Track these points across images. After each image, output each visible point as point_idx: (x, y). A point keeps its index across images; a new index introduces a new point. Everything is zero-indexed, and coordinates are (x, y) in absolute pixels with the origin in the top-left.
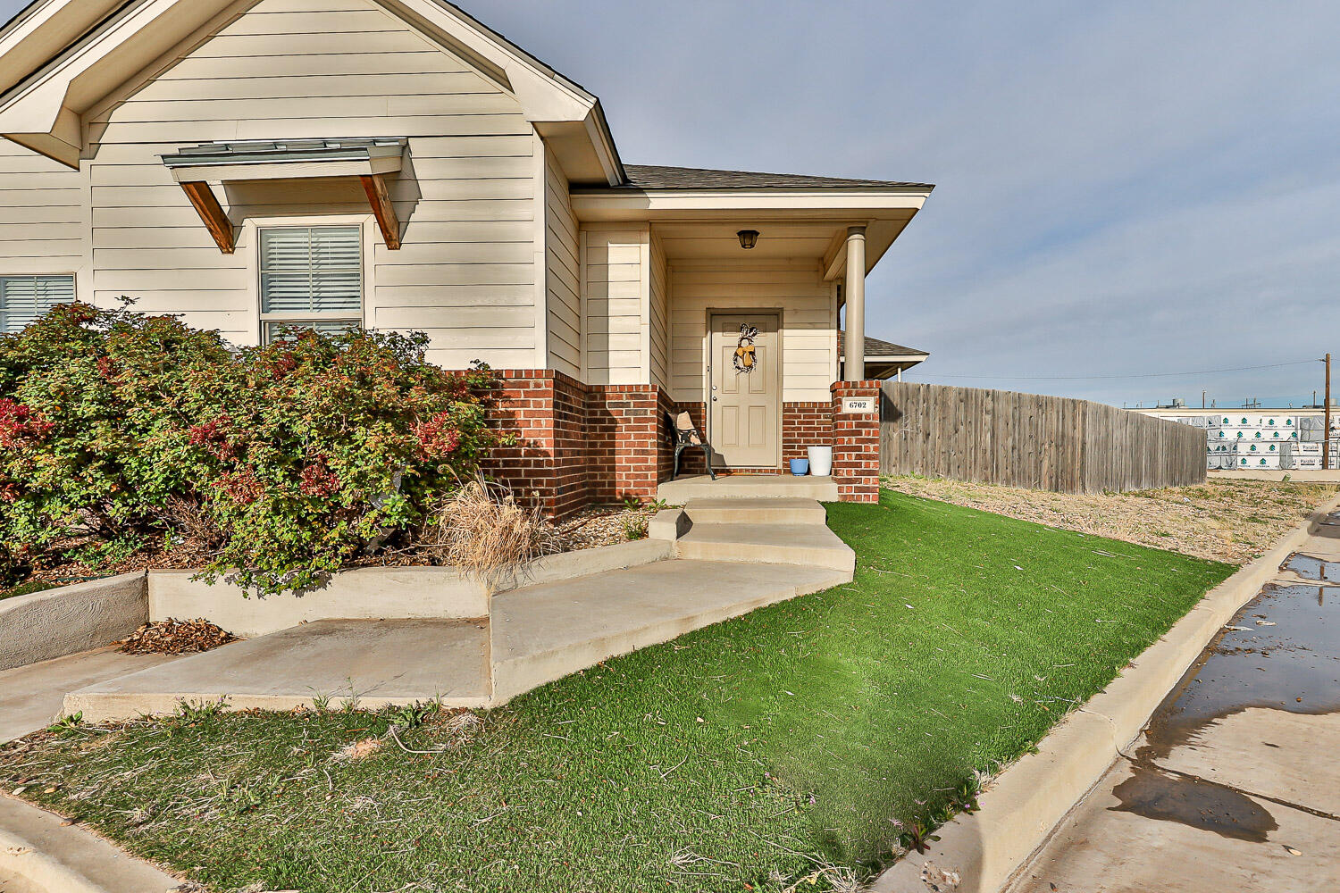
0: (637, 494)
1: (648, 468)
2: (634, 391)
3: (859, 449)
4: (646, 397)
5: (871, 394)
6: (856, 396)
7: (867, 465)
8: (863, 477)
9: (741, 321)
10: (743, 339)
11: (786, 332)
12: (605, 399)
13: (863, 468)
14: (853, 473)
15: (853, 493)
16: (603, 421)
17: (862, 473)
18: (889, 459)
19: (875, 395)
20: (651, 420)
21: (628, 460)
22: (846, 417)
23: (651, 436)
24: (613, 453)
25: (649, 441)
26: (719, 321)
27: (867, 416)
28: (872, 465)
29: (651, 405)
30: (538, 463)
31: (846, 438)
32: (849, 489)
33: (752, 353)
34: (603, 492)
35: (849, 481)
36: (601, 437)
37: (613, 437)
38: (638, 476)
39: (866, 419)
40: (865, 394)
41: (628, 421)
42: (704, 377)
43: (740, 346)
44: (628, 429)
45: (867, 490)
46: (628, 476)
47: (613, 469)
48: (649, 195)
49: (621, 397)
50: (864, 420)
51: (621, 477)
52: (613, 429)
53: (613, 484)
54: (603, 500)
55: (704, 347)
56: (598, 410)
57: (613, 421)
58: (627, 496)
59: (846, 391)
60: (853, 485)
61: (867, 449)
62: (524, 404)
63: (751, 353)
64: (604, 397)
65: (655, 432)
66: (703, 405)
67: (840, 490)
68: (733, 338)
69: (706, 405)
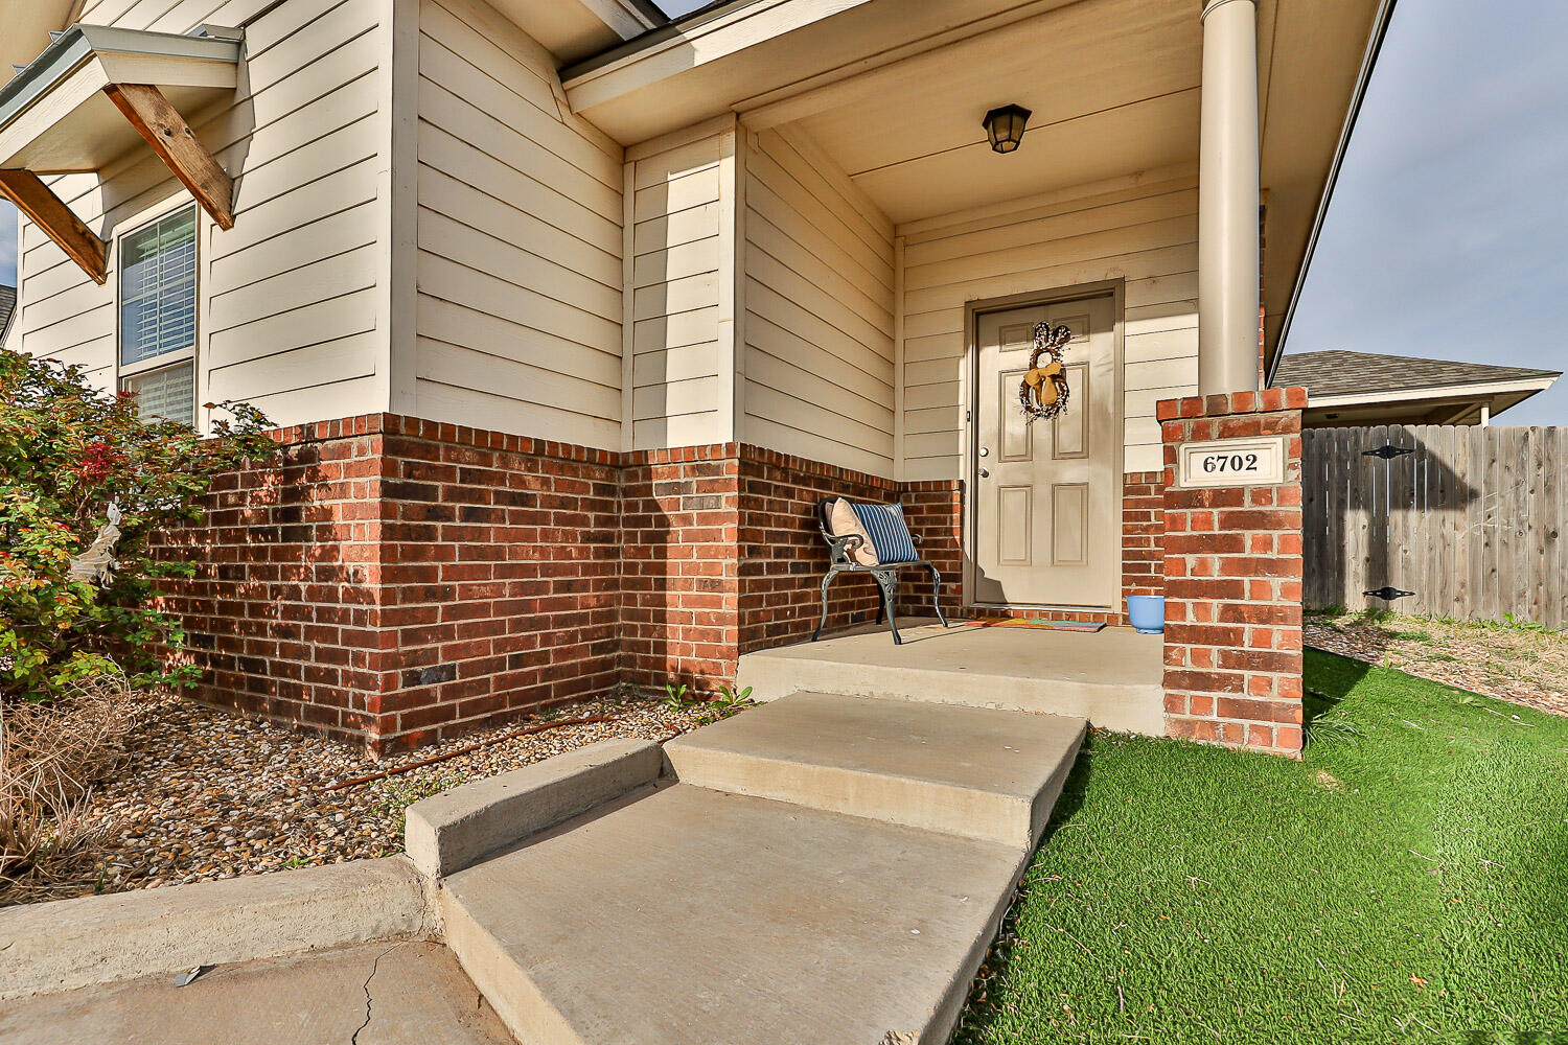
0: (702, 672)
1: (722, 619)
2: (699, 461)
3: (1234, 590)
4: (717, 470)
5: (1272, 428)
6: (1221, 436)
7: (1262, 639)
8: (1248, 674)
9: (1035, 317)
10: (1038, 352)
11: (1131, 327)
12: (651, 479)
13: (1246, 648)
14: (1215, 657)
15: (1214, 717)
16: (645, 521)
17: (1245, 661)
18: (1445, 584)
19: (1286, 430)
20: (727, 517)
21: (688, 602)
22: (1191, 498)
23: (727, 551)
24: (662, 585)
25: (724, 562)
26: (989, 325)
27: (1261, 494)
28: (1276, 639)
29: (726, 485)
30: (360, 618)
31: (1191, 560)
32: (1201, 705)
33: (1059, 378)
34: (646, 662)
35: (1200, 681)
36: (643, 552)
37: (662, 553)
38: (703, 635)
39: (1255, 501)
40: (1253, 430)
41: (686, 520)
42: (962, 434)
43: (1033, 365)
44: (689, 537)
45: (1262, 711)
46: (686, 632)
47: (661, 617)
48: (688, 35)
49: (675, 473)
50: (1248, 506)
51: (675, 635)
52: (662, 537)
53: (661, 647)
54: (645, 679)
55: (962, 376)
56: (640, 500)
57: (663, 521)
58: (685, 678)
59: (1191, 423)
60: (1215, 695)
61: (1260, 590)
62: (343, 491)
63: (1054, 378)
64: (648, 474)
65: (734, 544)
66: (955, 486)
67: (1171, 704)
68: (1020, 355)
69: (962, 483)
